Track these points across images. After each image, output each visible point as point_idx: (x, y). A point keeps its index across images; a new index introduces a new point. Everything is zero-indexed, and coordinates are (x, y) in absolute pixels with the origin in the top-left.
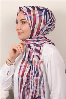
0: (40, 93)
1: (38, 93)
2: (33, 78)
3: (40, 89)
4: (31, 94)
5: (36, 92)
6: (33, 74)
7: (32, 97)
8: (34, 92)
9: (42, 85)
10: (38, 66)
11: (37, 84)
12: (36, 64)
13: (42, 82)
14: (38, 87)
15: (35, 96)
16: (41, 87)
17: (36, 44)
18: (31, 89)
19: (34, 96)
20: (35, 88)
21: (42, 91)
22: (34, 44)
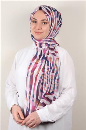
0: (54, 89)
1: (52, 88)
2: (49, 73)
3: (54, 84)
4: (46, 88)
5: (51, 87)
6: (50, 69)
7: (47, 91)
8: (49, 87)
9: (56, 80)
10: (54, 63)
11: (52, 80)
12: (52, 60)
13: (57, 78)
14: (53, 83)
15: (50, 90)
16: (56, 83)
17: (47, 43)
18: (47, 84)
19: (48, 91)
20: (50, 83)
21: (56, 86)
22: (46, 44)
